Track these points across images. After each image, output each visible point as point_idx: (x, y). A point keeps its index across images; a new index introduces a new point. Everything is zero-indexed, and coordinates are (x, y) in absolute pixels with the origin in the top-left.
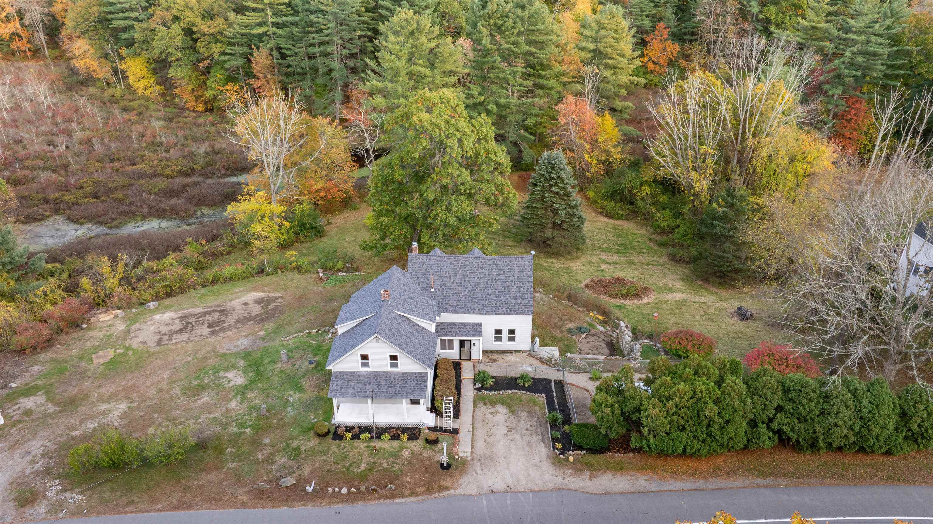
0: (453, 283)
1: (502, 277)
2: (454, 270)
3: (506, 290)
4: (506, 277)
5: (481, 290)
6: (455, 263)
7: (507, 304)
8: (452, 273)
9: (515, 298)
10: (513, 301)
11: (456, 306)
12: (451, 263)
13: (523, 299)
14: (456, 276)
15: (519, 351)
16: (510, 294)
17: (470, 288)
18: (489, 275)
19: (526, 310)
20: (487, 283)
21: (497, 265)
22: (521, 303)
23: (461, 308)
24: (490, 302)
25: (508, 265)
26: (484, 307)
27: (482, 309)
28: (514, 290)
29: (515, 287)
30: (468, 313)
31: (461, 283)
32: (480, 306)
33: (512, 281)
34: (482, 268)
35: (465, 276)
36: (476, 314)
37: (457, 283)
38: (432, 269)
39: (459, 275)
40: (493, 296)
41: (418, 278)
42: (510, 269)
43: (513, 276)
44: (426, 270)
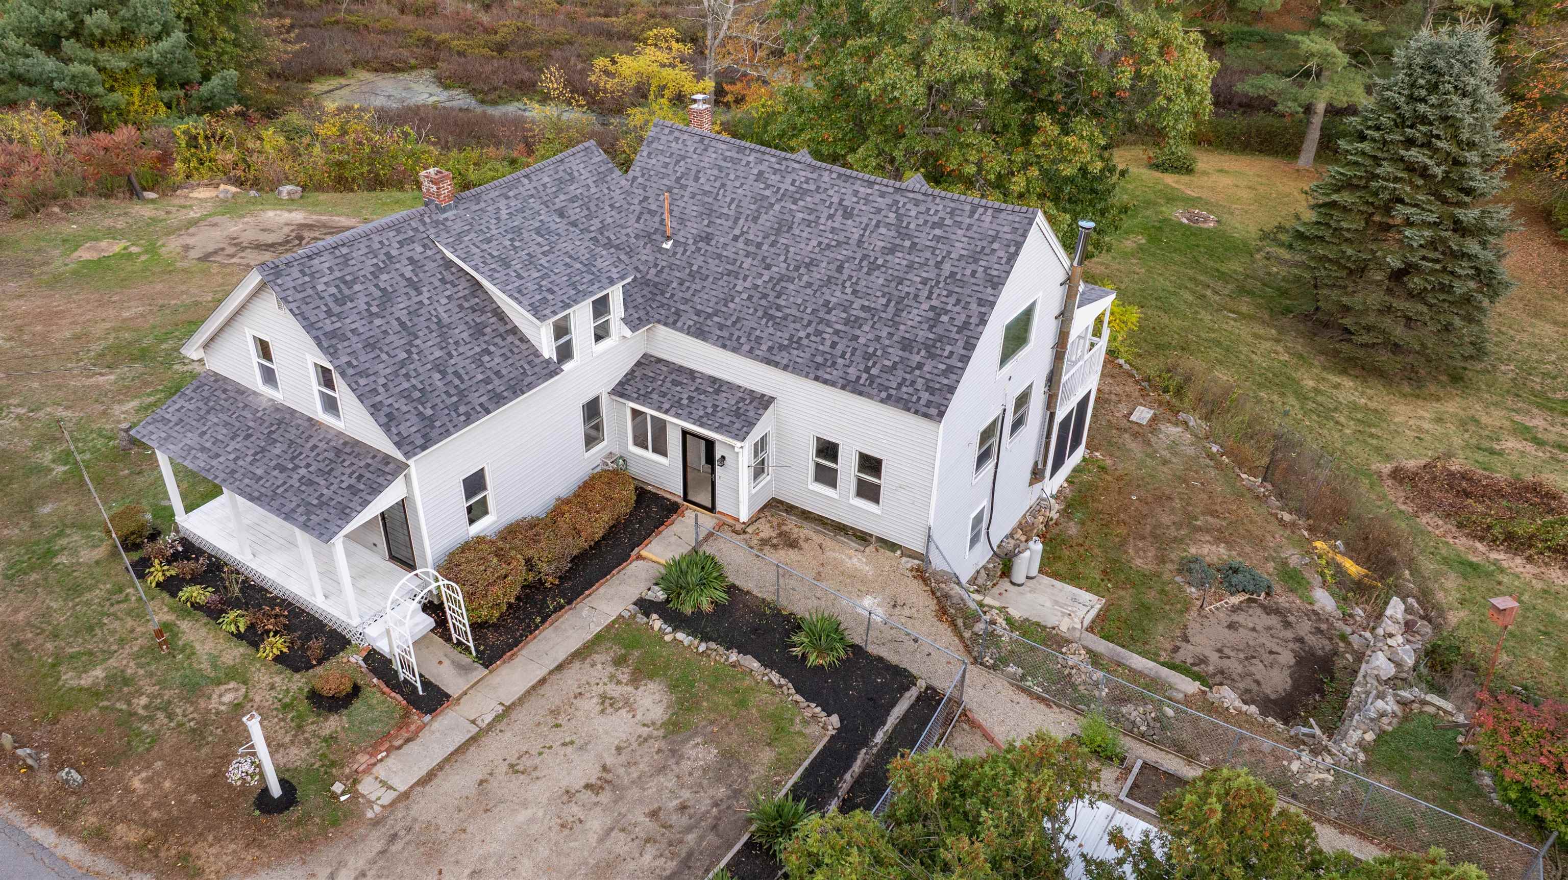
0: (736, 238)
1: (898, 260)
2: (759, 199)
3: (891, 309)
4: (910, 266)
5: (809, 285)
6: (774, 179)
7: (867, 357)
8: (749, 207)
9: (907, 345)
10: (896, 353)
11: (709, 316)
12: (761, 173)
13: (931, 356)
14: (755, 219)
15: (893, 546)
16: (896, 325)
17: (779, 268)
18: (860, 243)
19: (925, 396)
20: (840, 269)
21: (899, 218)
22: (920, 366)
23: (721, 327)
24: (818, 333)
25: (940, 224)
26: (795, 342)
27: (782, 348)
28: (914, 316)
29: (926, 306)
30: (735, 350)
31: (759, 246)
32: (782, 337)
33: (924, 282)
34: (848, 214)
35: (783, 226)
36: (756, 358)
37: (747, 242)
38: (697, 179)
39: (767, 220)
40: (837, 315)
41: (646, 198)
42: (938, 239)
43: (938, 265)
44: (678, 180)
